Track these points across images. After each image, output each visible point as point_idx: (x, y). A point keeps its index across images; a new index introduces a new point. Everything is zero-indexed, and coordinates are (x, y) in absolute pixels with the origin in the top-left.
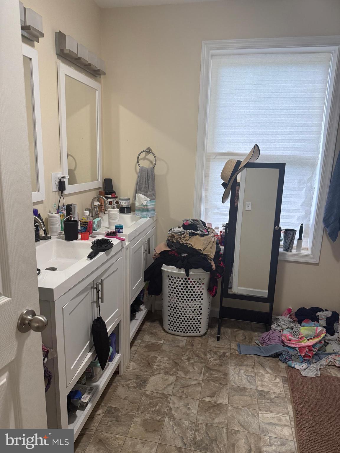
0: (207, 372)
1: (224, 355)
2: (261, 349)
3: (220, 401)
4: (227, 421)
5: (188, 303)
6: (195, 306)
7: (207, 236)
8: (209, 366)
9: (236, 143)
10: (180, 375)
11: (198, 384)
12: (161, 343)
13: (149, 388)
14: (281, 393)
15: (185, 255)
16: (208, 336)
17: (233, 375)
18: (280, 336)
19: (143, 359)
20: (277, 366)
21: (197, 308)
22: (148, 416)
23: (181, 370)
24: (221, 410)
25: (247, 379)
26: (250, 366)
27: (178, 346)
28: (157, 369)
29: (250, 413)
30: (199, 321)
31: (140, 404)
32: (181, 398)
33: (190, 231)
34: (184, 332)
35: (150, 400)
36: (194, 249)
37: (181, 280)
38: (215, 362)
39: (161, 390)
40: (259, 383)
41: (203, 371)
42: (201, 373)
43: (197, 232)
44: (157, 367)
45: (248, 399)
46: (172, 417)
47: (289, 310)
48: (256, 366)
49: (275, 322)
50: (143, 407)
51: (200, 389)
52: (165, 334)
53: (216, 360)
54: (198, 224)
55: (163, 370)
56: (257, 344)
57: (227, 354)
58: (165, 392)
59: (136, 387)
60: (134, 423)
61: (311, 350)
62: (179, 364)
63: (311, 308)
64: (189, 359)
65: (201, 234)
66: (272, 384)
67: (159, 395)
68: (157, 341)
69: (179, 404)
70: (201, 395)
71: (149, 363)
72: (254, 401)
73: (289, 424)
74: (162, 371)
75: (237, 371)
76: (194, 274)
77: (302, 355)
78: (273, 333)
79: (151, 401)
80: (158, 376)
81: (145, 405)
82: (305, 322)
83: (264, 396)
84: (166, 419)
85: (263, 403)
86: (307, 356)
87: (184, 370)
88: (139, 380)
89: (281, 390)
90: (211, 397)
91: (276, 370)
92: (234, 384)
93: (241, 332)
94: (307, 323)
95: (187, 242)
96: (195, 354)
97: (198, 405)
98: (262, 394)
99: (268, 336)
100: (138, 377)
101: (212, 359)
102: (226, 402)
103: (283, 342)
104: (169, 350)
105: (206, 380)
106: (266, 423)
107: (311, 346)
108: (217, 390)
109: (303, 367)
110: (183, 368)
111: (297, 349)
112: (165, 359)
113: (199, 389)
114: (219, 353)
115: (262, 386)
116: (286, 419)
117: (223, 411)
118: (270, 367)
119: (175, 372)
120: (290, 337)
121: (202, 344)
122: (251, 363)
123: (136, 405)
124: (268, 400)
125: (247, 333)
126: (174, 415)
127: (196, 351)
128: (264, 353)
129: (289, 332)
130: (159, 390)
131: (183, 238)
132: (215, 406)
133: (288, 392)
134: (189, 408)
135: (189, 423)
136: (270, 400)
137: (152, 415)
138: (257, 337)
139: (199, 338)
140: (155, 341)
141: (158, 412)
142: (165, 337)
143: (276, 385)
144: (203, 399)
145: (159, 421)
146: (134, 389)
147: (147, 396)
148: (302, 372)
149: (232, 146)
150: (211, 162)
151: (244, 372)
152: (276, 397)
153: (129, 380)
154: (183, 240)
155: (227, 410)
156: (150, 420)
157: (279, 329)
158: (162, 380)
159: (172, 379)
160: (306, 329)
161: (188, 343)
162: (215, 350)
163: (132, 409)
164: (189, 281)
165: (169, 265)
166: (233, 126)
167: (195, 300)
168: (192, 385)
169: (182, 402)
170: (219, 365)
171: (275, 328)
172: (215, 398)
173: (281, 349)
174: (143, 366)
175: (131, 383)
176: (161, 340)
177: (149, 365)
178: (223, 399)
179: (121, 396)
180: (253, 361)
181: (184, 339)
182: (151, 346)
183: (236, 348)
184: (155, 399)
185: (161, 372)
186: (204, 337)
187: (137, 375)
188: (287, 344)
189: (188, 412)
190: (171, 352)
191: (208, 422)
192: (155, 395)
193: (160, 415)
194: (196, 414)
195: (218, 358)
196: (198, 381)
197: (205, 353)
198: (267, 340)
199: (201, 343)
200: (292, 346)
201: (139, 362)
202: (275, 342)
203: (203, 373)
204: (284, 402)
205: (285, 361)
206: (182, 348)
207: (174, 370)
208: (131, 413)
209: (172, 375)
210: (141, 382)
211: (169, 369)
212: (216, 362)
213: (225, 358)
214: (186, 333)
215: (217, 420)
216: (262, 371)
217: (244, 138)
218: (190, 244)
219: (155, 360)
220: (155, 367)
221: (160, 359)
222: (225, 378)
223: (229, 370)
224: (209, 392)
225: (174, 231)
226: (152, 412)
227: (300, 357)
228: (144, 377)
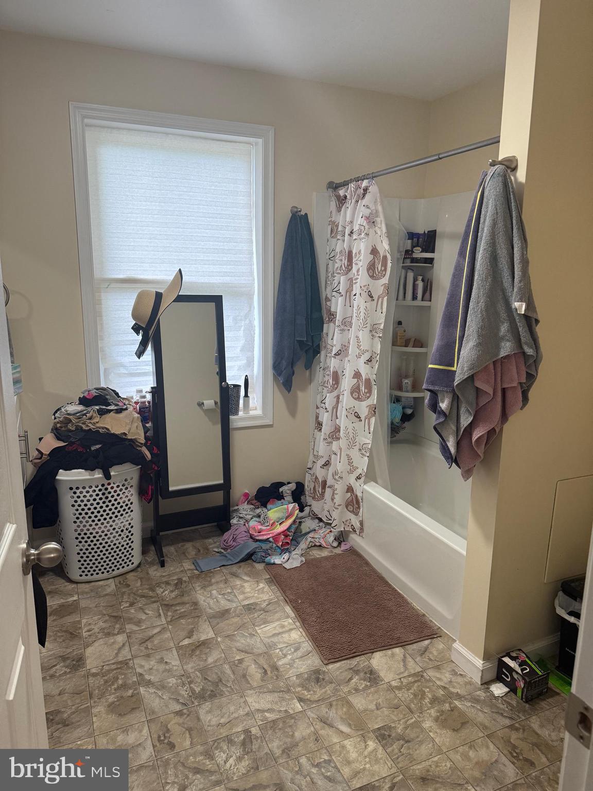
0: (168, 610)
1: (180, 581)
2: (227, 555)
3: (203, 638)
4: (223, 655)
5: (111, 523)
6: (123, 524)
7: (126, 411)
8: (166, 603)
9: (139, 264)
10: (130, 629)
11: (164, 630)
12: (75, 600)
13: (92, 663)
14: (271, 597)
15: (98, 446)
16: (145, 566)
17: (204, 601)
18: (247, 531)
19: (59, 631)
20: (254, 570)
21: (126, 527)
22: (111, 698)
23: (128, 623)
24: (210, 646)
25: (225, 598)
26: (221, 581)
27: (107, 595)
28: (90, 636)
29: (247, 634)
30: (130, 547)
31: (90, 689)
32: (148, 656)
33: (97, 407)
34: (108, 572)
35: (104, 678)
36: (114, 435)
37: (95, 489)
38: (173, 595)
39: (112, 659)
40: (241, 597)
41: (161, 611)
42: (160, 615)
43: (109, 408)
44: (87, 633)
45: (236, 620)
46: (149, 683)
47: (246, 495)
48: (229, 579)
49: (235, 515)
50: (97, 692)
51: (169, 634)
52: (74, 586)
53: (172, 591)
54: (107, 395)
55: (102, 634)
56: (218, 552)
57: (184, 579)
58: (120, 659)
59: (70, 672)
60: (95, 716)
61: (286, 536)
62: (121, 617)
63: (272, 484)
64: (132, 605)
65: (116, 409)
66: (257, 592)
67: (114, 667)
68: (66, 599)
69: (150, 665)
70: (175, 641)
71: (71, 633)
72: (245, 619)
73: (295, 626)
74: (100, 635)
75: (208, 594)
76: (117, 473)
77: (278, 545)
78: (236, 530)
79: (106, 678)
80: (96, 644)
81: (99, 687)
82: (271, 504)
83: (254, 609)
84: (142, 690)
85: (256, 616)
86: (284, 545)
87: (130, 620)
88: (68, 661)
89: (270, 595)
90: (189, 638)
91: (254, 575)
92: (211, 611)
93: (189, 545)
94: (273, 505)
95: (98, 425)
96: (138, 596)
97: (176, 654)
98: (250, 608)
99: (232, 535)
100: (64, 658)
101: (166, 592)
102: (211, 634)
103: (251, 537)
104: (94, 605)
105: (171, 621)
106: (270, 637)
107: (286, 530)
108: (193, 626)
109: (284, 559)
110: (131, 619)
111: (271, 539)
112: (96, 618)
113: (167, 635)
114: (173, 582)
115: (247, 598)
116: (289, 623)
117: (212, 646)
118: (246, 574)
119: (121, 629)
120: (260, 527)
121: (141, 579)
122: (221, 577)
123: (85, 693)
124: (261, 611)
125: (198, 544)
126: (150, 680)
127: (138, 590)
128: (232, 560)
129: (256, 521)
130: (109, 661)
131: (88, 421)
132: (200, 645)
133: (279, 594)
134: (166, 662)
135: (176, 680)
136: (263, 610)
137: (117, 694)
138: (214, 544)
139: (132, 574)
140: (62, 601)
141: (124, 686)
142: (76, 590)
143: (262, 591)
144: (180, 645)
145: (132, 696)
146: (68, 676)
147: (94, 675)
148: (284, 565)
149: (132, 268)
150: (102, 294)
151: (218, 591)
152: (268, 605)
153: (52, 667)
154: (89, 424)
155: (218, 643)
156: (117, 701)
157: (242, 522)
158: (107, 646)
159: (121, 639)
160: (275, 512)
161: (119, 585)
162: (164, 579)
163: (82, 700)
164: (109, 487)
165: (70, 469)
166: (131, 238)
167: (122, 515)
168: (155, 634)
169: (152, 661)
170: (179, 597)
171: (236, 523)
172: (195, 637)
173: (253, 545)
174: (64, 641)
175: (56, 670)
176: (73, 596)
177: (73, 636)
178: (206, 632)
179: (52, 693)
180: (222, 574)
181: (109, 582)
182: (60, 610)
183: (193, 567)
184: (109, 673)
185: (99, 637)
186: (139, 569)
187: (60, 657)
188: (257, 538)
189: (167, 667)
190: (98, 605)
191: (201, 667)
192: (107, 668)
193: (130, 688)
194: (180, 665)
195: (174, 588)
196: (162, 626)
197: (152, 589)
198: (232, 542)
199: (139, 578)
200: (265, 537)
201: (53, 638)
202: (243, 541)
203: (162, 614)
204: (279, 606)
205: (261, 560)
206: (115, 595)
207: (117, 626)
208: (83, 707)
209: (118, 634)
210: (74, 663)
211: (109, 629)
212: (174, 593)
213: (184, 585)
214: (111, 572)
215: (210, 660)
216: (238, 582)
217: (150, 257)
218: (103, 428)
219: (79, 626)
220: (84, 634)
221: (87, 622)
222: (196, 609)
223: (196, 597)
224: (183, 634)
225: (67, 411)
226: (115, 690)
227: (277, 548)
228: (75, 653)
